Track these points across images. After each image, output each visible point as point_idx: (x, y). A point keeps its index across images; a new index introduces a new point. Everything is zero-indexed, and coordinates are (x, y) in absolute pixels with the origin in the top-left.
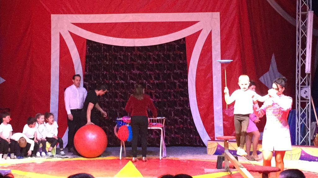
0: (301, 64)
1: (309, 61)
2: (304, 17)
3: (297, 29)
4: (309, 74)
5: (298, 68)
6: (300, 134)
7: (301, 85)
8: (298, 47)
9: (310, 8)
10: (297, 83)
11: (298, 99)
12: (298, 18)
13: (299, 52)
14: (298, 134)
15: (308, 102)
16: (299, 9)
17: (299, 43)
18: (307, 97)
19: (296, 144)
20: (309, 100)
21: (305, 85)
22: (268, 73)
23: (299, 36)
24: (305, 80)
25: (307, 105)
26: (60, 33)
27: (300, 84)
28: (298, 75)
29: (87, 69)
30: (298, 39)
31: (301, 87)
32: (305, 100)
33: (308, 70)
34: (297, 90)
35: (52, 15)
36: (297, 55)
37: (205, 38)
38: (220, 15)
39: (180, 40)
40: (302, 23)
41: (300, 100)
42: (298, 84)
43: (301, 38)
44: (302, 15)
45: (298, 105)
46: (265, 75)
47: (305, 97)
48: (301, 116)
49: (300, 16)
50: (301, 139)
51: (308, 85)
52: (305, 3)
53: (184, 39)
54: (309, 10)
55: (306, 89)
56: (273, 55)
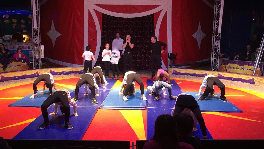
0: (216, 28)
1: (220, 26)
2: (219, 2)
3: (215, 9)
4: (220, 34)
5: (214, 30)
6: (213, 65)
7: (215, 39)
8: (215, 19)
10: (213, 38)
12: (216, 3)
13: (215, 22)
14: (212, 65)
15: (218, 48)
17: (215, 17)
18: (218, 45)
19: (211, 70)
20: (219, 47)
22: (197, 32)
24: (217, 37)
25: (218, 50)
26: (89, 10)
28: (214, 34)
29: (103, 29)
30: (215, 14)
31: (215, 40)
33: (220, 31)
34: (213, 42)
37: (164, 14)
39: (151, 15)
40: (217, 6)
41: (214, 47)
43: (217, 14)
45: (213, 50)
46: (195, 34)
48: (214, 56)
49: (217, 1)
51: (219, 39)
55: (218, 41)
56: (200, 23)
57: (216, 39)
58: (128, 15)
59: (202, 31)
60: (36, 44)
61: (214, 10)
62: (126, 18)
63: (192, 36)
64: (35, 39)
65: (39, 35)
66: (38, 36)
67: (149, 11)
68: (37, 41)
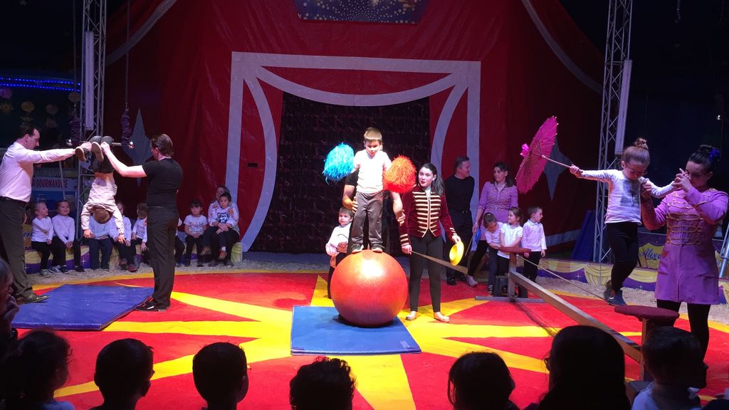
0: (608, 140)
1: (621, 137)
2: (617, 69)
3: (604, 88)
5: (603, 145)
8: (605, 115)
9: (627, 56)
11: (601, 193)
12: (607, 72)
13: (606, 123)
14: (598, 245)
16: (609, 56)
17: (606, 109)
19: (594, 261)
23: (606, 97)
26: (244, 82)
28: (602, 157)
29: (283, 137)
30: (606, 102)
35: (234, 54)
36: (602, 125)
37: (458, 100)
38: (482, 66)
40: (613, 80)
43: (611, 101)
44: (614, 66)
45: (600, 203)
49: (611, 67)
50: (603, 255)
52: (619, 47)
53: (427, 98)
54: (624, 59)
58: (356, 100)
61: (604, 91)
62: (349, 107)
67: (415, 89)
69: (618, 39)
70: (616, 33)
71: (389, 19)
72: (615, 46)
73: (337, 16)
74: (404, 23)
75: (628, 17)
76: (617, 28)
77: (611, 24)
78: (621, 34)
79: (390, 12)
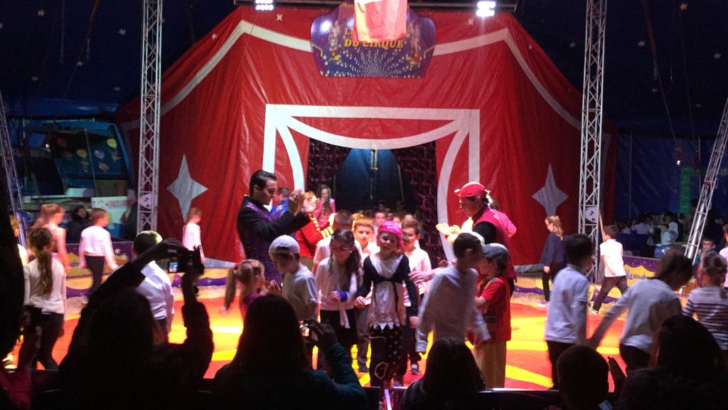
0: (587, 175)
2: (592, 116)
3: (582, 131)
5: (583, 181)
7: (587, 204)
8: (584, 154)
10: (580, 201)
11: (582, 222)
12: (585, 118)
13: (584, 160)
15: (595, 227)
16: (585, 104)
17: (584, 150)
18: (593, 219)
21: (592, 204)
22: (543, 189)
23: (584, 140)
24: (592, 198)
25: (593, 231)
26: (277, 129)
27: (585, 201)
28: (582, 191)
30: (584, 144)
31: (586, 207)
32: (591, 223)
34: (580, 211)
35: (268, 106)
36: (582, 164)
37: (461, 143)
38: (481, 113)
39: (428, 144)
40: (589, 124)
41: (584, 222)
42: (582, 203)
43: (589, 143)
44: (589, 113)
46: (539, 191)
47: (590, 218)
49: (587, 114)
51: (596, 203)
52: (593, 97)
53: (434, 142)
54: (599, 107)
55: (593, 209)
56: (550, 165)
57: (589, 203)
59: (558, 186)
60: (145, 209)
61: (582, 135)
63: (533, 196)
64: (144, 197)
65: (155, 187)
66: (151, 190)
67: (423, 134)
68: (149, 202)
69: (593, 90)
70: (590, 84)
71: (399, 75)
72: (591, 97)
73: (354, 73)
74: (411, 77)
75: (601, 71)
76: (592, 80)
77: (586, 76)
78: (595, 85)
79: (399, 68)
